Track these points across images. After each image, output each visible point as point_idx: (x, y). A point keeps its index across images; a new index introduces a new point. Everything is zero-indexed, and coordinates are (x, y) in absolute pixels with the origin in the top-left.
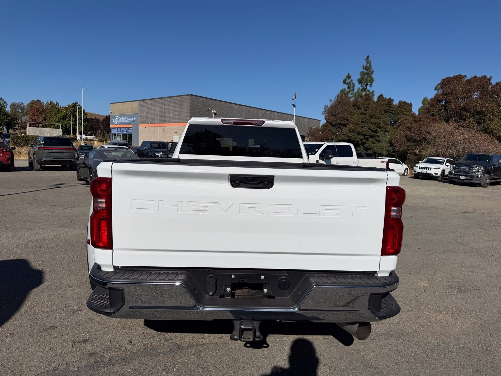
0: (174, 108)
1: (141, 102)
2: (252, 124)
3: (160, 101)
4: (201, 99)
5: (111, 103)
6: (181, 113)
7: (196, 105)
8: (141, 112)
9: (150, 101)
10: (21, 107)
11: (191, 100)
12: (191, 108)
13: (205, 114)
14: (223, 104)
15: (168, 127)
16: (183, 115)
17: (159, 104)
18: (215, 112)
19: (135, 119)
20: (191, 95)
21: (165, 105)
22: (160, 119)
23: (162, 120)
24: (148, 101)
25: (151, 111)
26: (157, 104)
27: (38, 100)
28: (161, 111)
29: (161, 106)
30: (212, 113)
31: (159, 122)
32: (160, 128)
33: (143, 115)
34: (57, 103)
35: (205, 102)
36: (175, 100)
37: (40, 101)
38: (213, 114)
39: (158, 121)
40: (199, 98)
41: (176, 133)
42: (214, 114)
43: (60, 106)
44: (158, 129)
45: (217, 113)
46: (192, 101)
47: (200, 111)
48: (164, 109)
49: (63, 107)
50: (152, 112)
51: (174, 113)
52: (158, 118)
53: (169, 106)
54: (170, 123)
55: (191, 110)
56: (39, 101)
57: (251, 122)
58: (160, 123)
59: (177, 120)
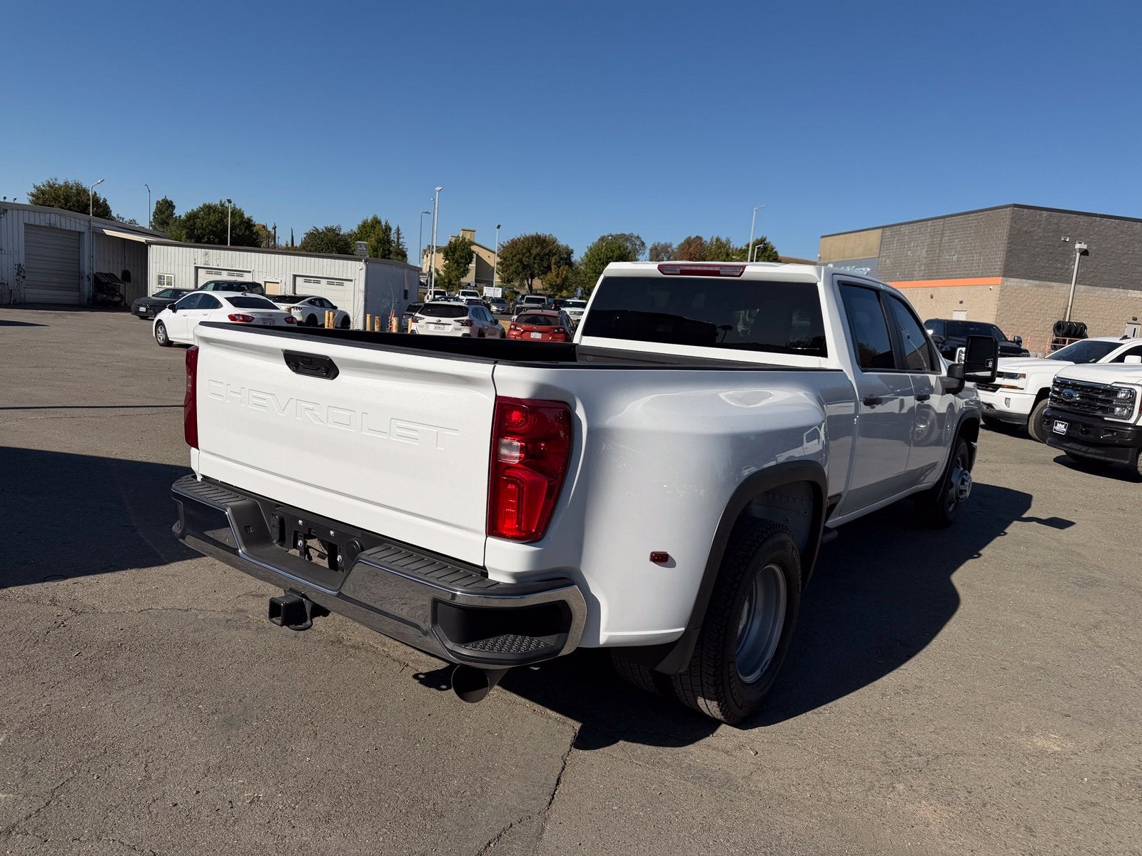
0: (965, 241)
1: (888, 231)
2: (717, 273)
3: (931, 226)
4: (1045, 213)
5: (822, 237)
6: (981, 253)
7: (1026, 232)
8: (884, 254)
9: (908, 227)
10: (667, 252)
11: (1012, 218)
12: (1009, 238)
13: (1051, 253)
14: (1114, 225)
15: (943, 290)
16: (984, 259)
17: (930, 232)
18: (1084, 246)
19: (869, 269)
20: (1015, 206)
21: (943, 234)
22: (925, 270)
23: (930, 272)
24: (903, 228)
25: (908, 250)
26: (923, 233)
27: (697, 237)
28: (931, 251)
29: (933, 238)
30: (1075, 250)
31: (923, 276)
32: (924, 291)
33: (888, 261)
34: (728, 241)
35: (1055, 221)
36: (968, 220)
37: (701, 238)
38: (1078, 254)
39: (922, 273)
40: (1038, 212)
41: (961, 302)
42: (1082, 254)
43: (731, 247)
44: (918, 293)
45: (1089, 251)
46: (1014, 220)
47: (1035, 248)
48: (940, 244)
49: (737, 249)
50: (909, 253)
51: (963, 254)
52: (923, 267)
53: (953, 235)
54: (949, 278)
55: (1008, 243)
56: (699, 238)
57: (717, 269)
58: (924, 280)
59: (967, 270)
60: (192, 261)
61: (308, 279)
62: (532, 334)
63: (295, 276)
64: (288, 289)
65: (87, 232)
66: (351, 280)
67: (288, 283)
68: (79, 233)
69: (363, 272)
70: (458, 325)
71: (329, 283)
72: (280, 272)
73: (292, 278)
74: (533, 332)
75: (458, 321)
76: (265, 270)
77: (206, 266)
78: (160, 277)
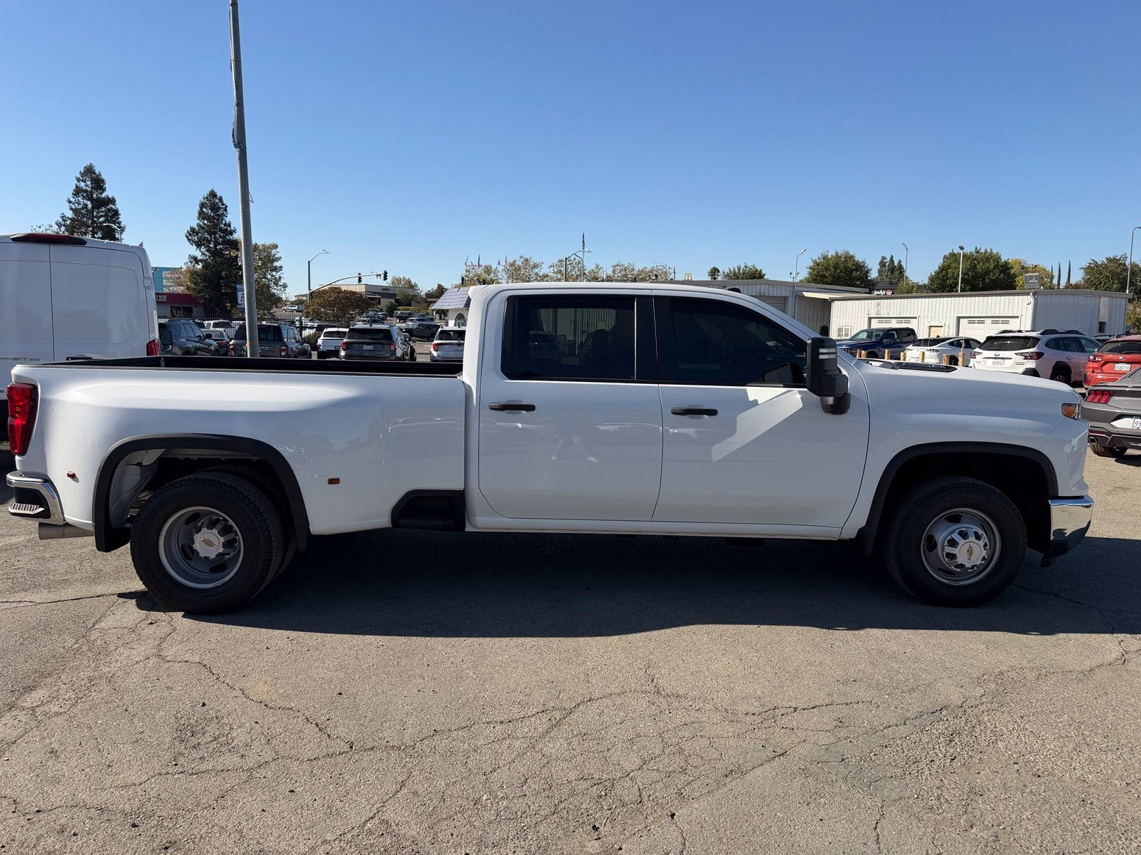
60: (867, 312)
61: (972, 319)
62: (1117, 365)
63: (959, 318)
64: (951, 332)
65: (791, 295)
66: (1017, 317)
67: (951, 326)
68: (785, 297)
69: (1031, 307)
70: (1021, 358)
71: (994, 323)
72: (945, 315)
73: (955, 320)
74: (1118, 362)
75: (1021, 354)
76: (930, 315)
77: (878, 316)
78: (840, 330)
